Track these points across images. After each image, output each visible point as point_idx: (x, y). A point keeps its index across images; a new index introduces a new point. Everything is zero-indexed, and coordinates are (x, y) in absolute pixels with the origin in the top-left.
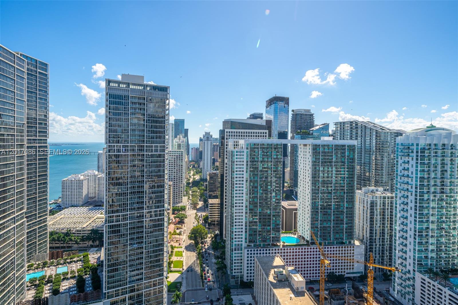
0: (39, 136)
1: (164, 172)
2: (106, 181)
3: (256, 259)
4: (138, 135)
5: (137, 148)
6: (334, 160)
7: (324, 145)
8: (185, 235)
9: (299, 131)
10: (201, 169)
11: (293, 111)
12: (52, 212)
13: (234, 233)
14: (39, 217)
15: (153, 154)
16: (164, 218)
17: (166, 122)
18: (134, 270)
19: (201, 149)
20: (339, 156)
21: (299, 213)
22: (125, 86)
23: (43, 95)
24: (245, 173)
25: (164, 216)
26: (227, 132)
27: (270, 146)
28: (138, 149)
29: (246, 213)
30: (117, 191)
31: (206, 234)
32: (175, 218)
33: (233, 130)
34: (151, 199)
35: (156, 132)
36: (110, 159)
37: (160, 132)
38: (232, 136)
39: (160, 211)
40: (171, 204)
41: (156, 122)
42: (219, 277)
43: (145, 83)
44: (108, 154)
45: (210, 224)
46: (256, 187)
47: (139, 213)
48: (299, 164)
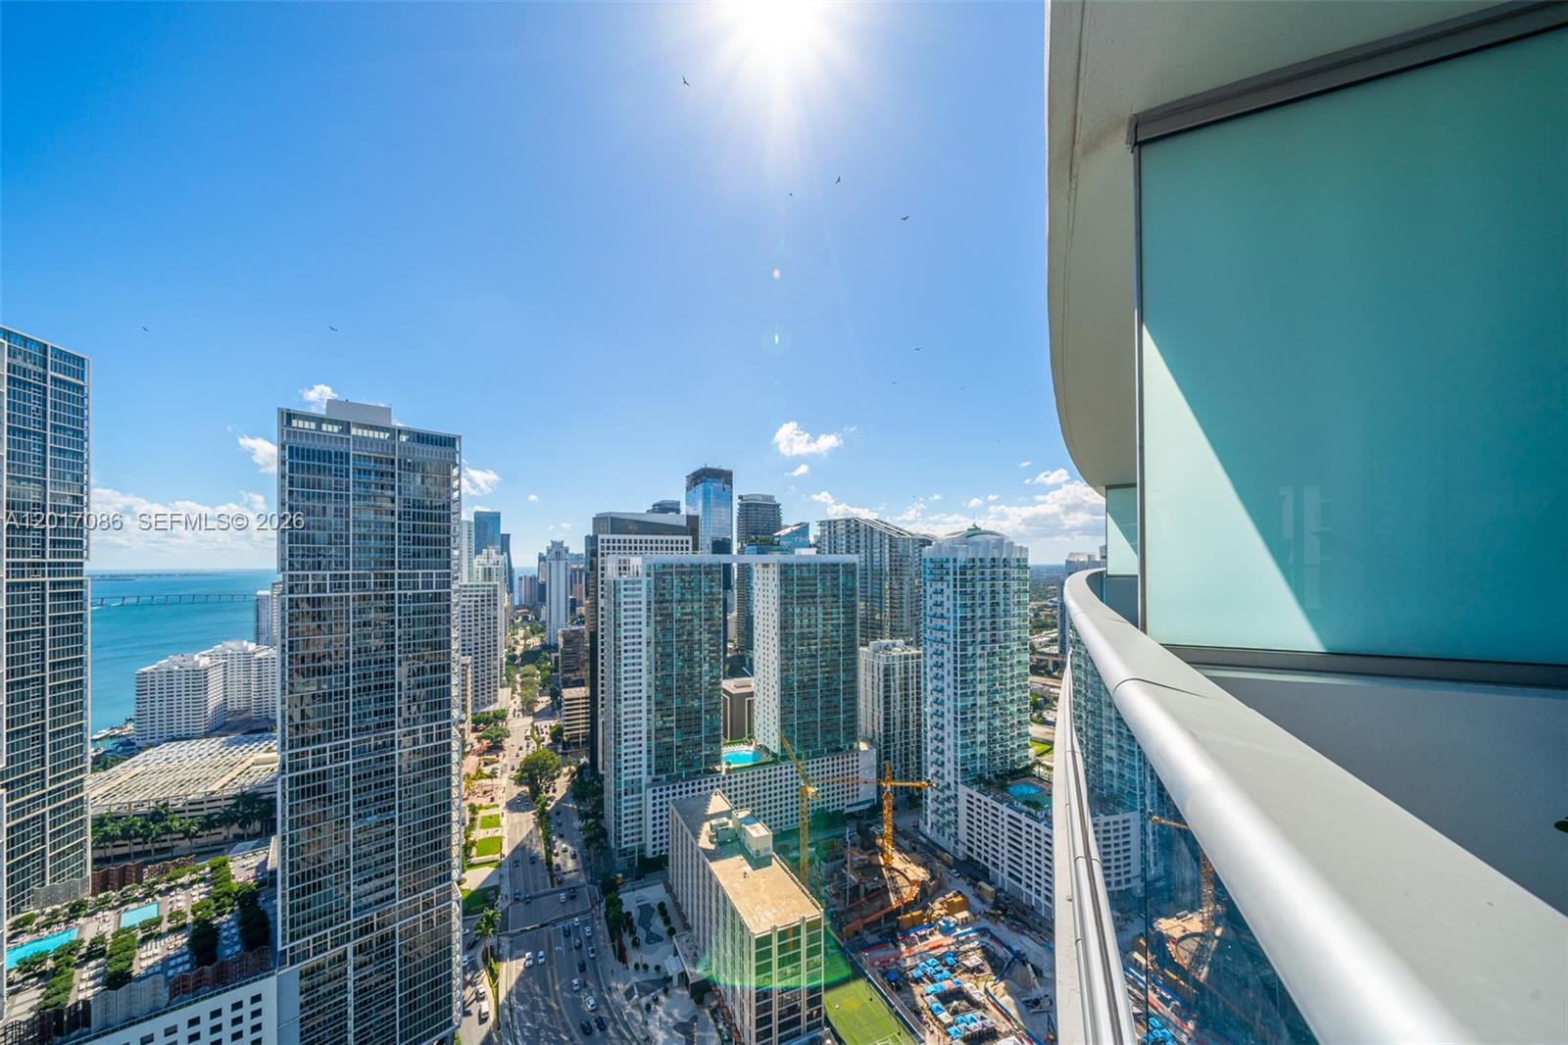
0: (54, 555)
1: (449, 635)
2: (283, 665)
3: (672, 807)
4: (375, 549)
5: (372, 580)
6: (819, 592)
7: (802, 565)
8: (506, 775)
9: (753, 537)
10: (544, 623)
11: (740, 497)
12: (102, 763)
13: (623, 758)
14: (53, 781)
15: (419, 595)
16: (449, 744)
17: (452, 517)
18: (370, 879)
19: (541, 580)
20: (828, 584)
21: (758, 699)
22: (336, 429)
23: (69, 442)
24: (644, 626)
25: (449, 737)
26: (603, 541)
27: (696, 569)
28: (376, 584)
29: (649, 711)
30: (315, 688)
31: (558, 767)
32: (479, 739)
33: (616, 537)
34: (414, 700)
35: (427, 542)
36: (295, 610)
37: (438, 542)
38: (614, 548)
39: (440, 727)
40: (469, 709)
41: (428, 517)
42: (589, 859)
43: (397, 423)
44: (287, 596)
45: (566, 745)
46: (671, 655)
47: (381, 738)
48: (755, 603)
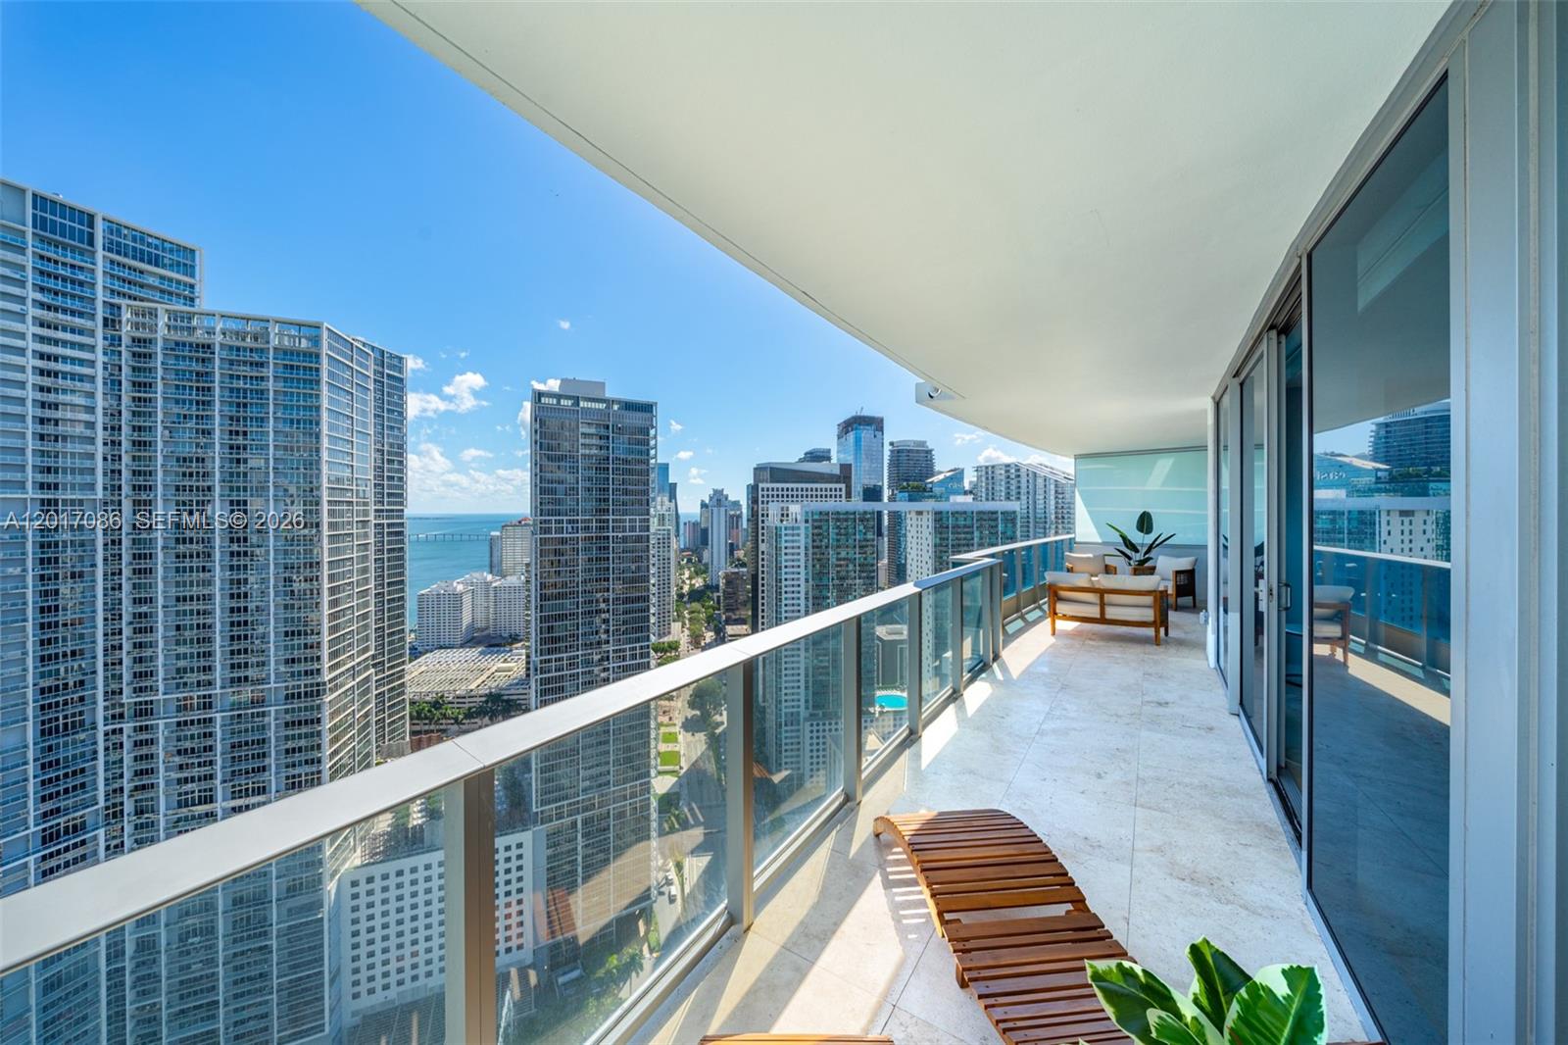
0: (389, 503)
1: (648, 571)
5: (594, 524)
6: (976, 540)
7: (957, 512)
8: (681, 698)
9: (905, 484)
10: (706, 565)
11: (892, 444)
13: (784, 691)
14: (390, 668)
15: (627, 536)
18: (593, 766)
19: (705, 525)
20: (986, 532)
23: (396, 421)
24: (802, 569)
25: (649, 657)
26: (763, 490)
27: (850, 516)
28: (596, 527)
33: (775, 485)
34: (623, 624)
38: (773, 496)
39: (642, 648)
43: (608, 395)
46: (826, 598)
47: (600, 653)
48: (908, 550)
